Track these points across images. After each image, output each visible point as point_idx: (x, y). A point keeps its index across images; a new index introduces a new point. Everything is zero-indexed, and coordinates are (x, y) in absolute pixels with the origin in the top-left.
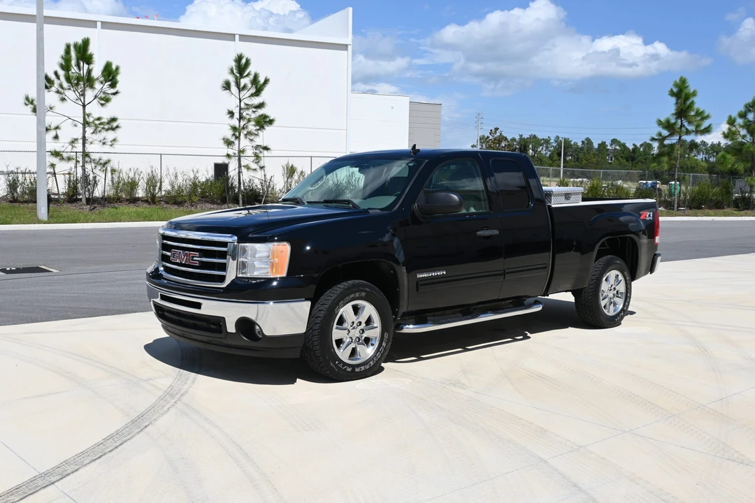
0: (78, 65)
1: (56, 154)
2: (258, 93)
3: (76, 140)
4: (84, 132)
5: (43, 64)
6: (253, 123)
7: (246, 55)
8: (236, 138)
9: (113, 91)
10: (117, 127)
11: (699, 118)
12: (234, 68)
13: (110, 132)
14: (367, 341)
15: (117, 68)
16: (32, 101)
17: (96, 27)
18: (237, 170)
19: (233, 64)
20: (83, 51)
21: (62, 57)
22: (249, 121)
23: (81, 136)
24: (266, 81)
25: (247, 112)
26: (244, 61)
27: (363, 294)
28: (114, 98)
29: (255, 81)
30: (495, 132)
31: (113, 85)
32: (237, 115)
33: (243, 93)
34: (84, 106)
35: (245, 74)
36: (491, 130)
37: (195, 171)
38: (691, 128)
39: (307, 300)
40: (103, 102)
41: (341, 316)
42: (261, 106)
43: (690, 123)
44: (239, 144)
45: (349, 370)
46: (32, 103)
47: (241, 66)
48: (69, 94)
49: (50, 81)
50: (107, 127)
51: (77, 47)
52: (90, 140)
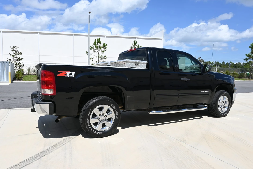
0: (98, 44)
1: (93, 64)
3: (97, 61)
4: (99, 59)
9: (105, 50)
10: (106, 58)
13: (105, 59)
15: (106, 45)
17: (105, 37)
19: (133, 43)
20: (99, 41)
21: (94, 42)
24: (141, 47)
26: (136, 42)
28: (105, 51)
29: (138, 47)
30: (200, 58)
31: (106, 48)
34: (99, 53)
35: (136, 45)
40: (103, 52)
46: (87, 53)
48: (95, 50)
49: (92, 48)
50: (104, 58)
51: (97, 40)
52: (100, 61)
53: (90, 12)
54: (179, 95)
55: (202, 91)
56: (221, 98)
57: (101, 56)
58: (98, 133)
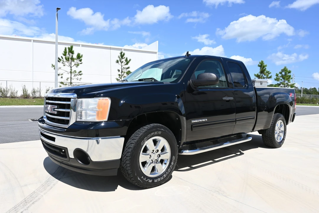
0: (69, 54)
1: (62, 83)
2: (127, 64)
3: (68, 78)
4: (71, 75)
6: (126, 73)
7: (124, 52)
8: (120, 78)
10: (82, 74)
11: (267, 74)
13: (80, 76)
14: (162, 161)
15: (82, 55)
19: (120, 55)
20: (71, 51)
21: (64, 52)
22: (124, 73)
23: (70, 77)
24: (130, 60)
25: (124, 70)
26: (123, 54)
27: (160, 133)
28: (80, 65)
29: (126, 60)
31: (81, 61)
32: (121, 71)
33: (122, 64)
34: (71, 67)
35: (123, 58)
38: (265, 77)
39: (122, 136)
40: (77, 66)
41: (146, 147)
42: (128, 68)
43: (265, 75)
45: (150, 181)
46: (54, 66)
48: (66, 63)
49: (60, 59)
50: (78, 74)
51: (69, 48)
52: (73, 78)
53: (58, 9)
57: (75, 71)
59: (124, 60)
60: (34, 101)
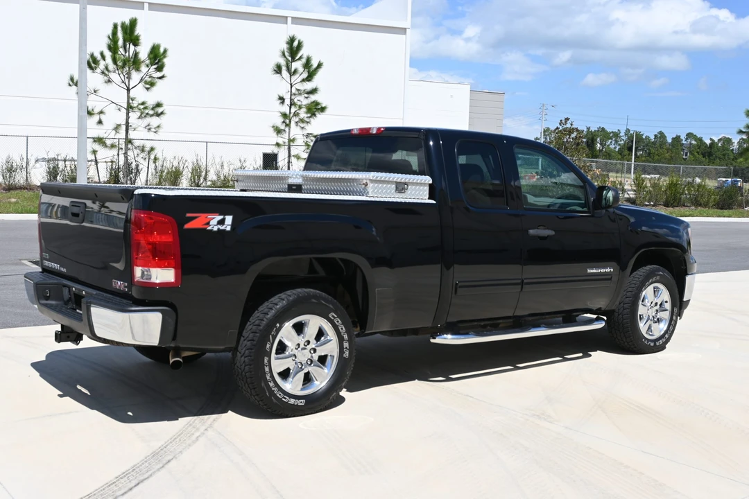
0: (125, 47)
1: (100, 140)
2: (309, 78)
3: (120, 125)
4: (128, 117)
5: (86, 45)
6: (304, 110)
7: (299, 37)
8: (287, 125)
9: (159, 74)
10: (162, 113)
12: (286, 50)
13: (155, 118)
15: (165, 51)
16: (77, 82)
17: (143, 9)
18: (286, 160)
19: (285, 47)
20: (130, 33)
21: (109, 38)
22: (300, 107)
23: (124, 122)
24: (320, 65)
25: (299, 98)
26: (296, 44)
28: (159, 82)
29: (307, 65)
30: (566, 122)
31: (160, 69)
32: (287, 102)
33: (294, 78)
34: (128, 90)
35: (297, 58)
36: (561, 121)
37: (242, 160)
40: (148, 86)
42: (314, 91)
44: (289, 132)
46: (76, 85)
47: (294, 49)
48: (114, 76)
49: (95, 61)
50: (151, 112)
51: (124, 26)
52: (134, 126)
54: (522, 284)
55: (592, 268)
56: (648, 292)
57: (143, 103)
58: (292, 401)
59: (297, 65)
60: (13, 200)
